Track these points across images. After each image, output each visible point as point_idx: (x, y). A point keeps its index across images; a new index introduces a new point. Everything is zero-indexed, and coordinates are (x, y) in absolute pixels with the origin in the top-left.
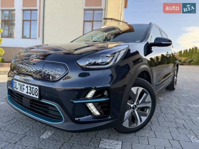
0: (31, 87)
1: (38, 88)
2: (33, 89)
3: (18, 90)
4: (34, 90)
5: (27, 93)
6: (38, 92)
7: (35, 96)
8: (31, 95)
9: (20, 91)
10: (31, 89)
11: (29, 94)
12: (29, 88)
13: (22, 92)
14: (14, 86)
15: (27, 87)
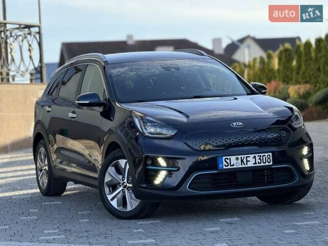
1: (271, 154)
3: (235, 167)
6: (271, 158)
7: (267, 164)
8: (262, 164)
9: (240, 166)
10: (261, 158)
11: (258, 165)
12: (257, 158)
13: (246, 166)
14: (224, 163)
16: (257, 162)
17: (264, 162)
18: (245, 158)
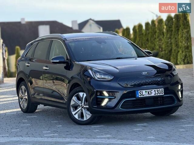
0: (158, 90)
1: (163, 89)
3: (145, 96)
5: (155, 94)
6: (163, 91)
7: (161, 94)
8: (159, 94)
9: (148, 96)
10: (158, 91)
11: (157, 95)
12: (156, 91)
13: (150, 95)
15: (155, 91)
18: (150, 91)
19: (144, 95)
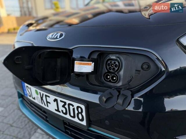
2: (71, 106)
3: (36, 101)
4: (74, 109)
5: (58, 110)
7: (76, 120)
8: (68, 116)
9: (41, 104)
10: (67, 106)
11: (61, 114)
12: (61, 104)
13: (46, 107)
14: (28, 92)
15: (56, 100)
16: (60, 110)
17: (72, 115)
18: (44, 96)
19: (34, 99)
